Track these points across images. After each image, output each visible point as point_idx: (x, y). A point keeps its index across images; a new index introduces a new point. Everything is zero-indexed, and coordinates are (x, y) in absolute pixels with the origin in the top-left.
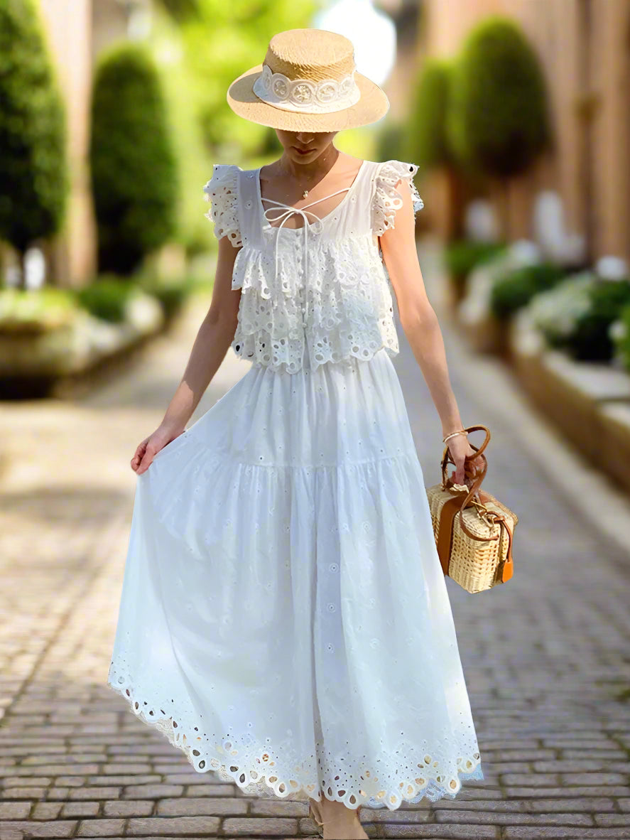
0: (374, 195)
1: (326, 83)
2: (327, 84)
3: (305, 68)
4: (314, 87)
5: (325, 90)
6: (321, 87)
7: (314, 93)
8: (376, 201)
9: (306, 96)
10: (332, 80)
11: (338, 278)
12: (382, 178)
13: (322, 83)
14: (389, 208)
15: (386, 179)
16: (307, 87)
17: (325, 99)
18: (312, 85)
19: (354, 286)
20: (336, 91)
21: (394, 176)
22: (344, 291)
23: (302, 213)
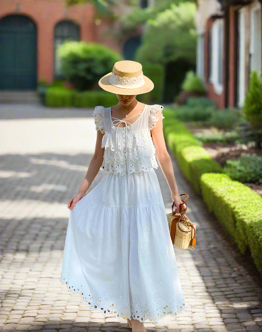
0: (149, 116)
1: (133, 79)
3: (126, 74)
5: (133, 81)
6: (131, 80)
7: (129, 82)
8: (150, 118)
9: (126, 83)
10: (135, 77)
11: (137, 143)
12: (152, 110)
14: (154, 120)
16: (127, 80)
17: (132, 84)
18: (128, 79)
19: (142, 146)
20: (136, 81)
21: (156, 110)
22: (139, 149)
23: (125, 122)
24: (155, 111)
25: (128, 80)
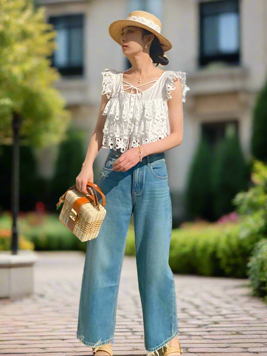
22: (147, 122)
23: (137, 89)
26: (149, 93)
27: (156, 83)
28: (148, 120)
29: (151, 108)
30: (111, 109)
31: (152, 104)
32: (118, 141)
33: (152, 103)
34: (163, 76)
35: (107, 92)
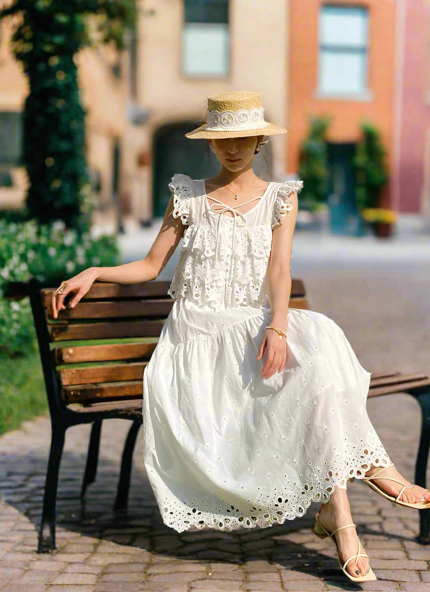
0: (275, 202)
1: (241, 112)
2: (243, 112)
3: (229, 103)
4: (234, 115)
5: (242, 117)
6: (239, 115)
7: (234, 118)
8: (276, 206)
9: (230, 121)
10: (245, 110)
11: (253, 251)
12: (280, 191)
13: (238, 112)
14: (283, 209)
15: (283, 191)
16: (230, 115)
17: (241, 122)
18: (232, 113)
19: (262, 256)
20: (249, 117)
21: (288, 189)
22: (256, 261)
23: (233, 211)
24: (286, 192)
25: (233, 116)
26: (254, 216)
27: (261, 200)
28: (258, 258)
29: (259, 239)
30: (195, 241)
31: (260, 234)
32: (208, 289)
33: (259, 231)
34: (270, 190)
35: (183, 212)
